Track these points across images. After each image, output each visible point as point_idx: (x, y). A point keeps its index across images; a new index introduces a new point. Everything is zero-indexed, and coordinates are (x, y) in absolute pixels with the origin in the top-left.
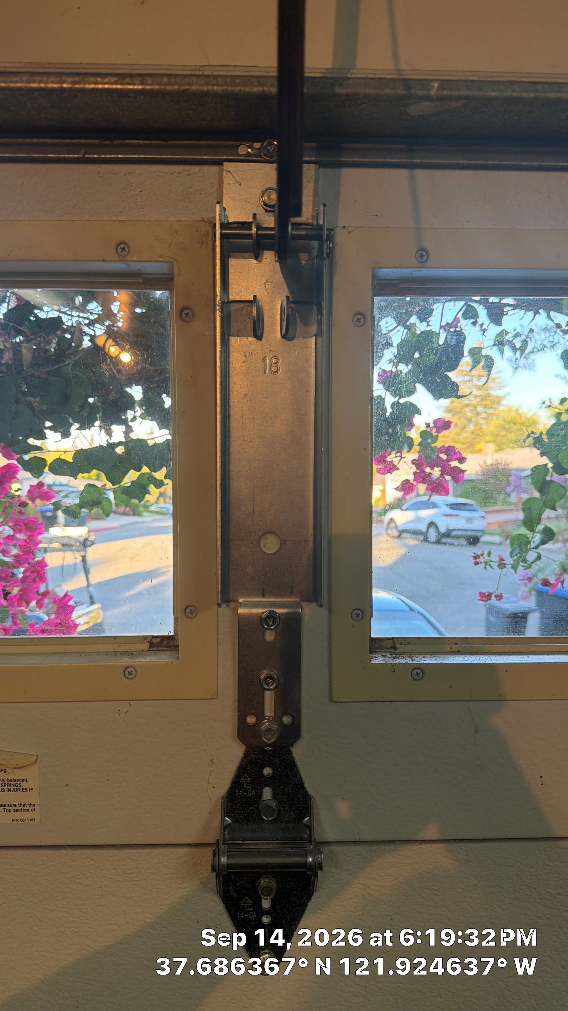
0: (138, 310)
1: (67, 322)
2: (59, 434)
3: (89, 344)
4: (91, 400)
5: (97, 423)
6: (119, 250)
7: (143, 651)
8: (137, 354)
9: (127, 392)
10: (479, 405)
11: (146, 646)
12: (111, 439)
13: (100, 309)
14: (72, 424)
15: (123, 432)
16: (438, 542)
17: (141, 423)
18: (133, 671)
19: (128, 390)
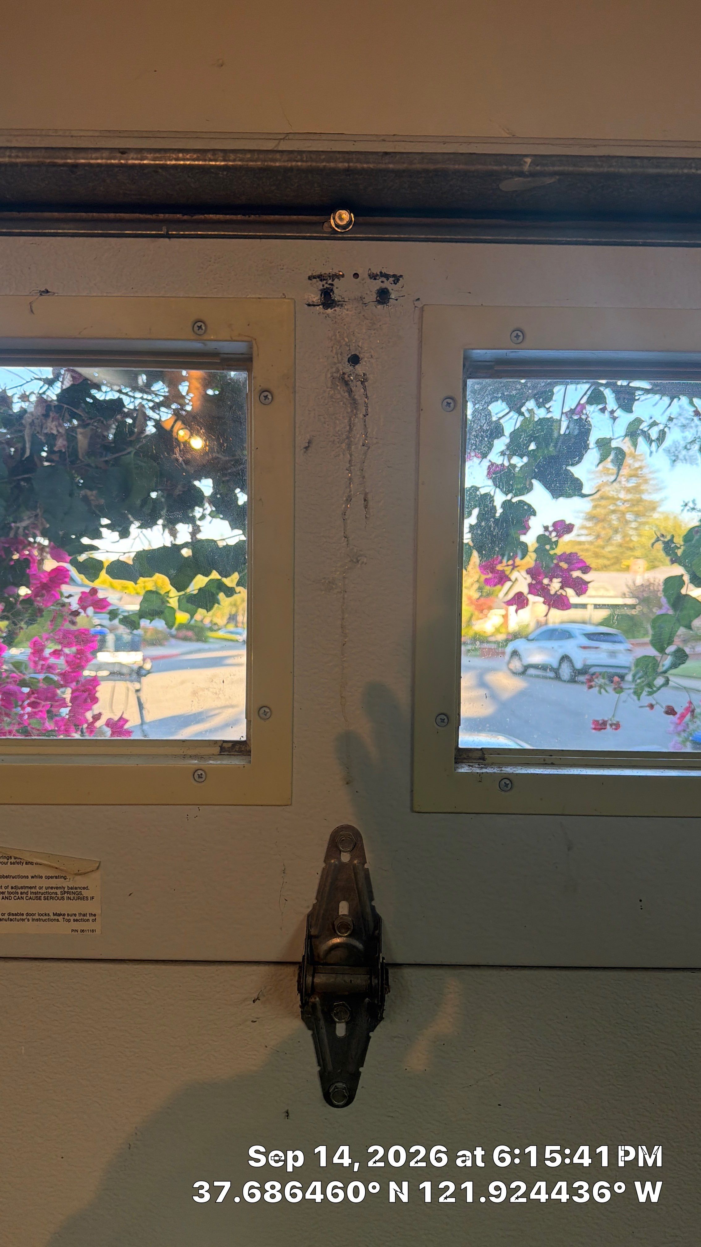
0: (210, 392)
1: (128, 404)
2: (116, 534)
3: (154, 430)
4: (154, 495)
5: (160, 522)
6: (196, 328)
7: (213, 755)
8: (212, 438)
9: (195, 485)
10: (628, 512)
11: (217, 750)
12: (175, 540)
13: (166, 390)
14: (132, 522)
15: (190, 533)
16: (573, 681)
17: (210, 522)
18: (203, 774)
19: (196, 483)
